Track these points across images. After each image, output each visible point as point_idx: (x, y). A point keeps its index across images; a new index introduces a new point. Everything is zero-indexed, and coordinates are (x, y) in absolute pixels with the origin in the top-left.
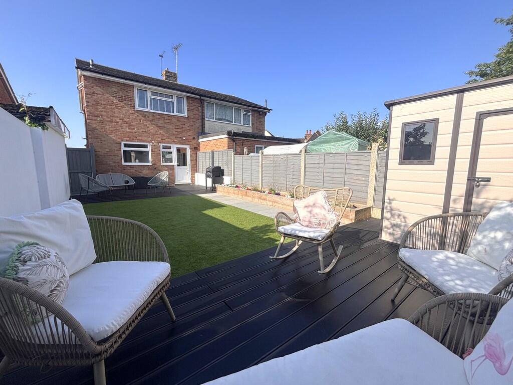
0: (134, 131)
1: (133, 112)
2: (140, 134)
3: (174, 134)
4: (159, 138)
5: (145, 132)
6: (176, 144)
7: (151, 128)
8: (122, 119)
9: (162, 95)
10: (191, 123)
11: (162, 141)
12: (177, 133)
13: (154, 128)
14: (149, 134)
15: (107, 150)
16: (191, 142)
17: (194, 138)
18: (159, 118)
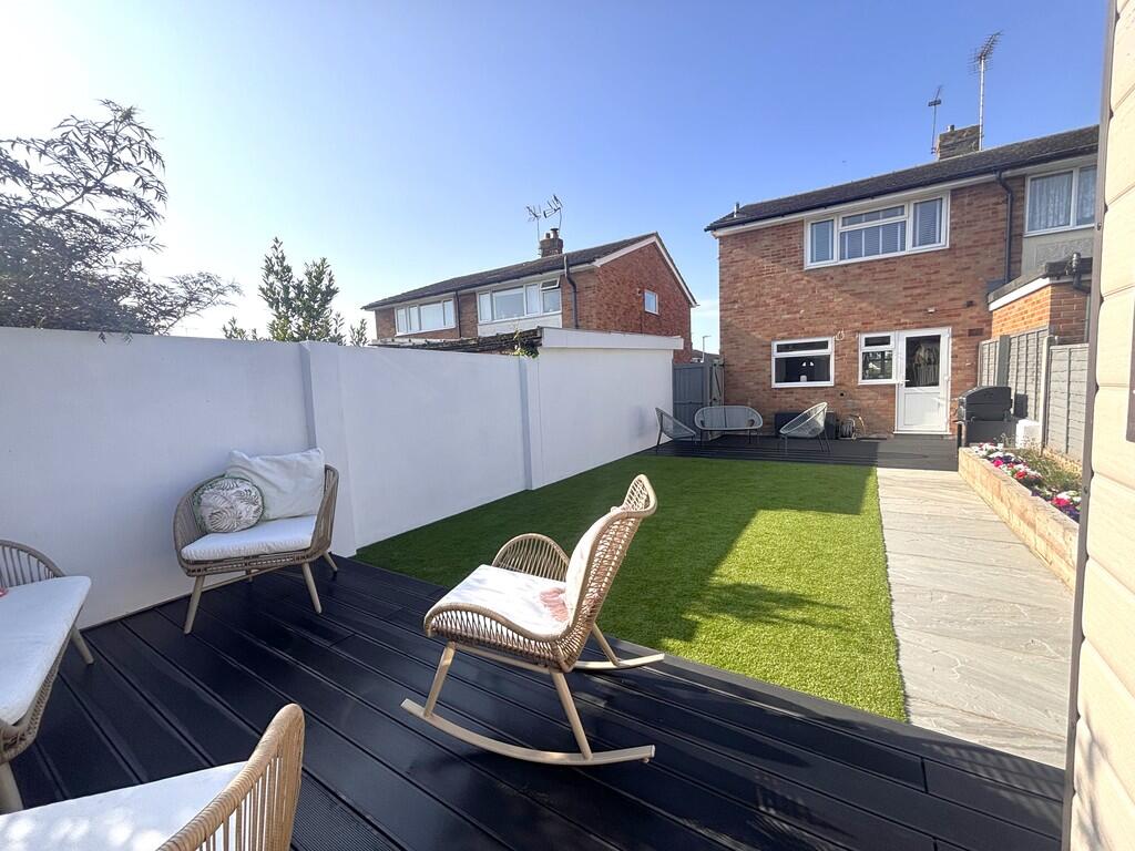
0: (798, 316)
1: (799, 276)
2: (811, 321)
3: (900, 305)
4: (855, 321)
5: (823, 313)
6: (905, 329)
7: (838, 302)
8: (776, 297)
9: (872, 215)
10: (965, 260)
11: (866, 327)
12: (909, 299)
13: (845, 299)
14: (832, 316)
15: (747, 361)
16: (959, 315)
17: (970, 304)
18: (861, 275)
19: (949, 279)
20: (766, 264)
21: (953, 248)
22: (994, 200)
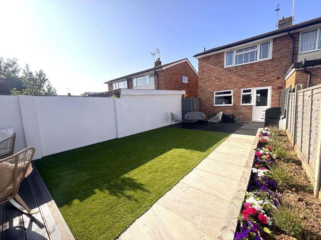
0: (222, 83)
1: (222, 70)
2: (226, 85)
3: (254, 79)
4: (240, 85)
5: (230, 82)
6: (256, 87)
7: (235, 78)
8: (215, 77)
9: (246, 49)
11: (243, 86)
12: (258, 77)
13: (236, 78)
14: (232, 83)
16: (275, 82)
17: (278, 78)
18: (242, 69)
19: (271, 70)
20: (212, 66)
21: (273, 59)
22: (288, 41)
